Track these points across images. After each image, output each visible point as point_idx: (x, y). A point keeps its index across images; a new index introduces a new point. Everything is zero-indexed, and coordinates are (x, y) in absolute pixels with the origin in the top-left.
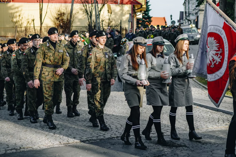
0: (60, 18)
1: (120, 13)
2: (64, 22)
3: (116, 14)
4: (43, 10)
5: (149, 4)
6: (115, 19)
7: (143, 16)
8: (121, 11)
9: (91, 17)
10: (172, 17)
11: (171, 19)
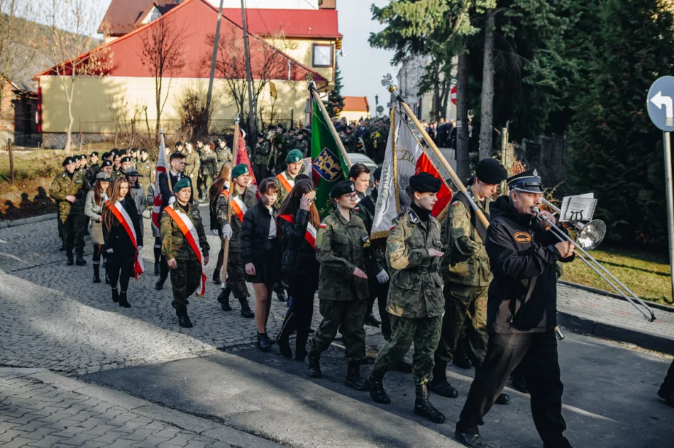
0: (190, 107)
1: (290, 95)
2: (197, 112)
3: (283, 96)
4: (161, 91)
5: (339, 77)
6: (283, 104)
7: (329, 96)
8: (292, 92)
9: (242, 104)
10: (378, 100)
11: (377, 103)
